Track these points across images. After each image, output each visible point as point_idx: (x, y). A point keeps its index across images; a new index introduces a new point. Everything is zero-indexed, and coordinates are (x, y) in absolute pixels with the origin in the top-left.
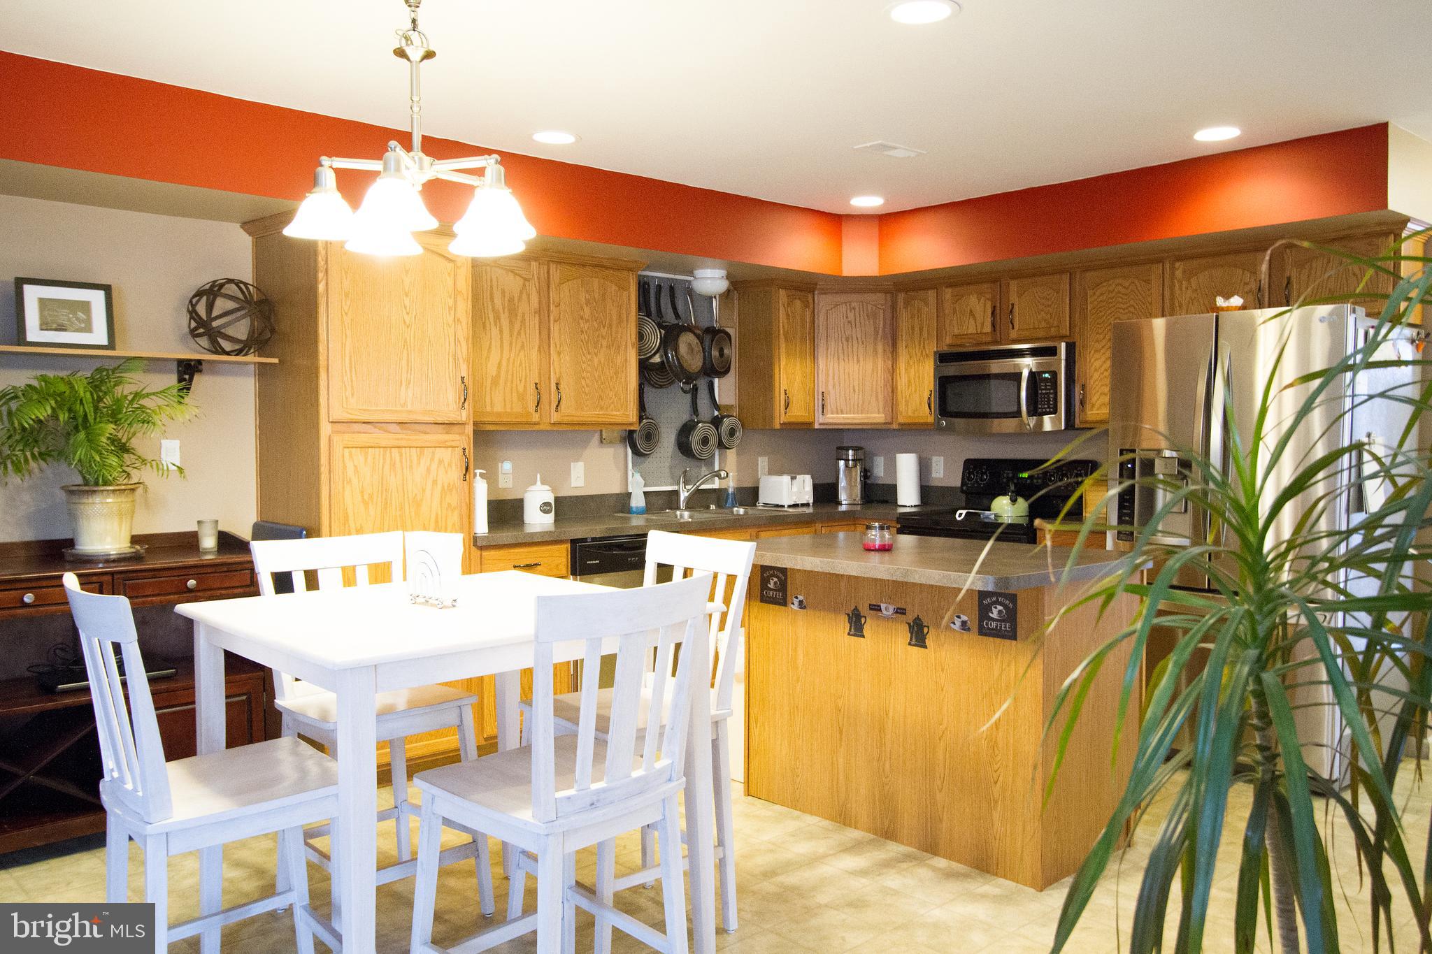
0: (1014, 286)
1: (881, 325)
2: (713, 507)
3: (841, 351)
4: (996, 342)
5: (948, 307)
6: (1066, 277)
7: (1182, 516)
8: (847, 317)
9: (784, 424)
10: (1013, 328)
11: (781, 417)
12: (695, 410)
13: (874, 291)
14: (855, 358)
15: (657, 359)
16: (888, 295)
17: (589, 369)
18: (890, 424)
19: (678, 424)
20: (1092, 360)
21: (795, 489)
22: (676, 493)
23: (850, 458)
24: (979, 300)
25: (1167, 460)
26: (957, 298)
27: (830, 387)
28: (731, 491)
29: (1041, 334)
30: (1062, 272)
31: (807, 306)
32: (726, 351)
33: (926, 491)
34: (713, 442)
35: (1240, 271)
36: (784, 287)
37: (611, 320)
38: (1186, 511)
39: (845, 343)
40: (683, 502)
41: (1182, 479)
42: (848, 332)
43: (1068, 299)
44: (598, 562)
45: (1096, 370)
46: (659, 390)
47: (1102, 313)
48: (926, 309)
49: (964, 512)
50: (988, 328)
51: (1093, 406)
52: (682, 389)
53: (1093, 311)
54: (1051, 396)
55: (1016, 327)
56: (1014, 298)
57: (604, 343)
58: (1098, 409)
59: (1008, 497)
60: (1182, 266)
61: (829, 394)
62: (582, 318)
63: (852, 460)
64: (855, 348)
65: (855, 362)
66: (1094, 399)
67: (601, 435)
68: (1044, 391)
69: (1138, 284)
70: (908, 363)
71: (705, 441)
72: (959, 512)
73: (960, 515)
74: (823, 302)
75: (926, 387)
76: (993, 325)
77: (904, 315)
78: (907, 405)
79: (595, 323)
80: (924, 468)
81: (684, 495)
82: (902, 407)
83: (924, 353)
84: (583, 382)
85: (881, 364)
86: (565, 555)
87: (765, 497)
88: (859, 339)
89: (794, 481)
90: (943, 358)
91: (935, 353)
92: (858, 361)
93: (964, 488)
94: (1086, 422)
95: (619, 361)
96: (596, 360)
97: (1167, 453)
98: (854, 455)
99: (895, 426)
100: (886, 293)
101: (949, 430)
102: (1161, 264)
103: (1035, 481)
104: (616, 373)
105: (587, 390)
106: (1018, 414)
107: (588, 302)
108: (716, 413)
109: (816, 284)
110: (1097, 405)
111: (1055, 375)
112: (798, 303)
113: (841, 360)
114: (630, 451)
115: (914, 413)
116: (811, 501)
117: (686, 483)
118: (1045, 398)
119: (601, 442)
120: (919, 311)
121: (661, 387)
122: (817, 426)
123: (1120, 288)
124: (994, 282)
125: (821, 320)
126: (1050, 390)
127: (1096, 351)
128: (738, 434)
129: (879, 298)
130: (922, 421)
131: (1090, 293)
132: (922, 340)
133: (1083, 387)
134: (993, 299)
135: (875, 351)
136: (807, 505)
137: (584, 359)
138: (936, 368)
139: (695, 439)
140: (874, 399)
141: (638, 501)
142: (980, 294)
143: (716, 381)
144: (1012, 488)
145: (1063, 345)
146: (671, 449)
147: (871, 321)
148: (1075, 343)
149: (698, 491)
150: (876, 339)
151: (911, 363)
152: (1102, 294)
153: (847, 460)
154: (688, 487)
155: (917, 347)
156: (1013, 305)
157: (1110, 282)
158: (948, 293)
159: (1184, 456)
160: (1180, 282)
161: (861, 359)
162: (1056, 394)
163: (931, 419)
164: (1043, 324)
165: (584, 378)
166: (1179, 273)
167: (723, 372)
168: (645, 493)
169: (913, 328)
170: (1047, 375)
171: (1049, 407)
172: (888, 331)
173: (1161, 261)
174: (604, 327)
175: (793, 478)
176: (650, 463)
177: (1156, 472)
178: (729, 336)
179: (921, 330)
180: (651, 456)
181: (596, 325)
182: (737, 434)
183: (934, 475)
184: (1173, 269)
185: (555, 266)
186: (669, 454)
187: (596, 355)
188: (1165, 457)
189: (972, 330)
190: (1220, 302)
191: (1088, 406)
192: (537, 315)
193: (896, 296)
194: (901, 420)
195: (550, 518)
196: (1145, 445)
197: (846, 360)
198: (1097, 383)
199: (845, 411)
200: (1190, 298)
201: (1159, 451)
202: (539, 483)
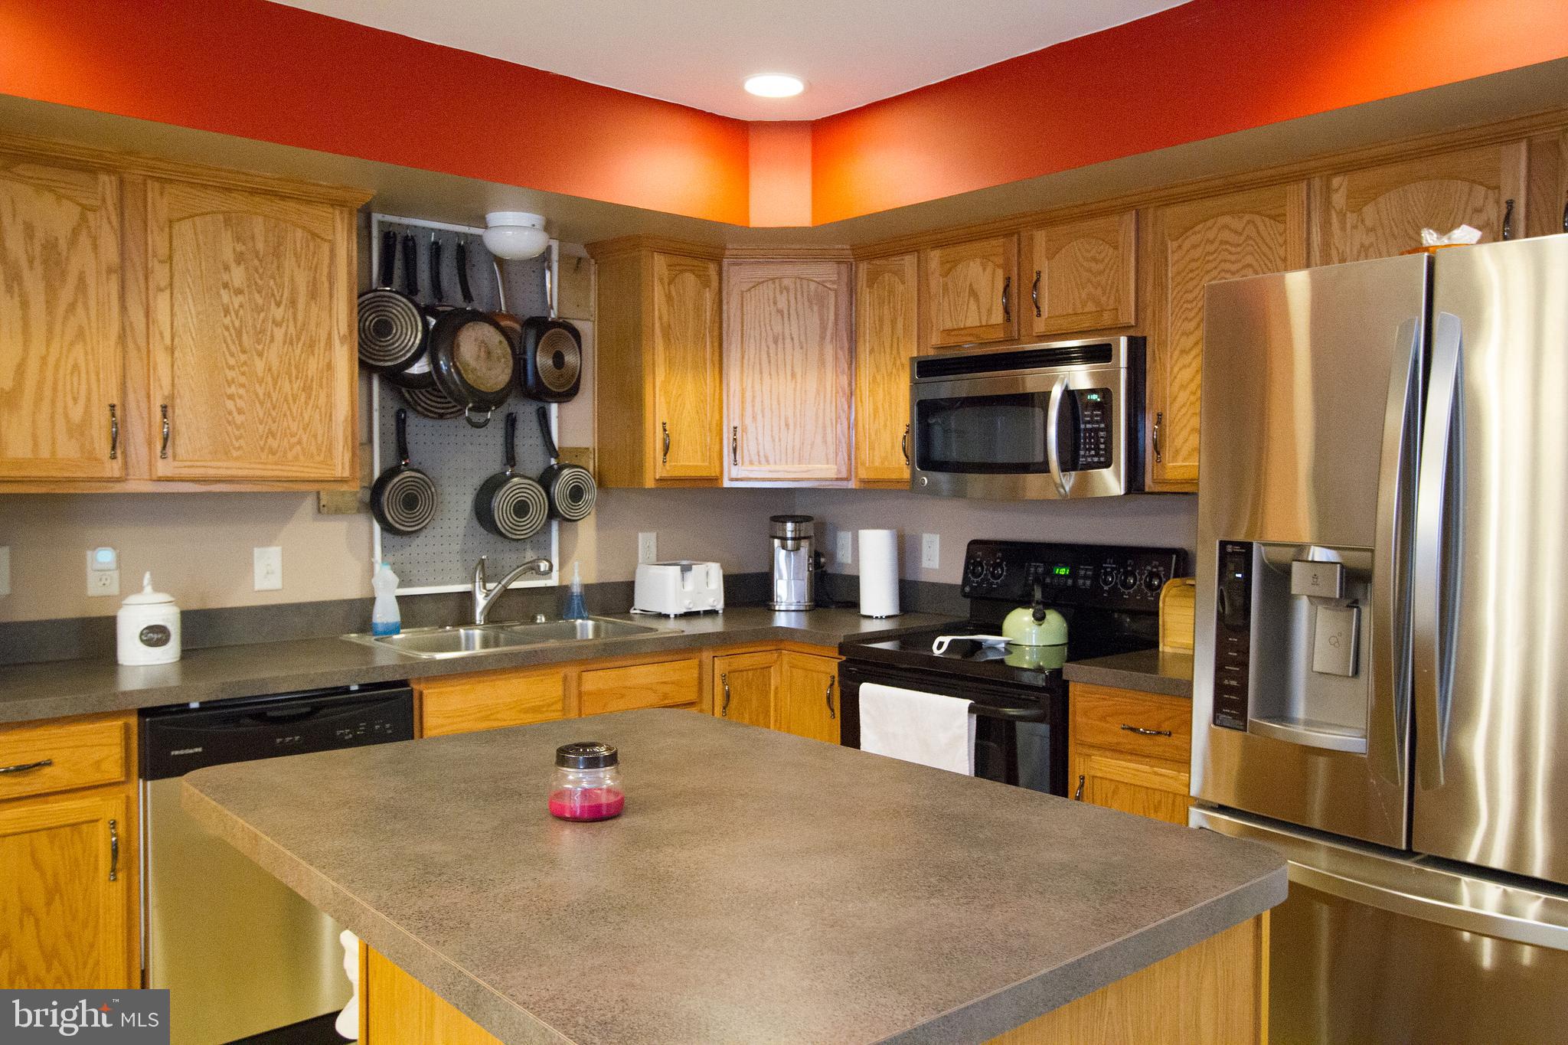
0: (1040, 237)
1: (832, 317)
2: (541, 619)
3: (764, 357)
4: (1011, 340)
5: (935, 282)
6: (1130, 219)
7: (1349, 684)
8: (775, 303)
9: (661, 480)
10: (1039, 315)
11: (655, 469)
12: (510, 458)
13: (818, 257)
14: (789, 367)
15: (420, 368)
16: (843, 267)
17: (243, 380)
18: (847, 479)
19: (477, 480)
20: (1176, 369)
21: (689, 586)
22: (469, 596)
23: (789, 535)
24: (984, 269)
25: (1319, 568)
26: (949, 267)
27: (748, 421)
28: (576, 590)
29: (1086, 325)
30: (1124, 209)
31: (706, 284)
32: (570, 359)
33: (908, 591)
34: (538, 512)
35: (1464, 186)
36: (663, 252)
37: (294, 291)
38: (1356, 672)
39: (772, 346)
40: (482, 613)
41: (1350, 607)
42: (778, 329)
43: (1133, 260)
44: (199, 750)
45: (1183, 387)
46: (441, 422)
47: (1195, 282)
48: (901, 287)
49: (947, 640)
50: (998, 317)
51: (1177, 452)
52: (469, 420)
53: (1179, 279)
54: (1102, 434)
55: (1045, 313)
56: (1041, 263)
57: (279, 333)
58: (1185, 460)
59: (1031, 611)
60: (1346, 183)
61: (744, 430)
62: (226, 286)
63: (793, 539)
64: (789, 358)
65: (789, 377)
66: (1178, 442)
67: (319, 499)
68: (1089, 426)
69: (1262, 228)
70: (874, 378)
71: (521, 509)
72: (939, 639)
73: (941, 644)
74: (738, 277)
75: (901, 420)
76: (1007, 311)
77: (866, 296)
78: (872, 448)
79: (257, 296)
80: (905, 553)
81: (481, 601)
82: (865, 454)
83: (898, 362)
84: (230, 404)
85: (833, 380)
86: (118, 740)
87: (644, 600)
88: (796, 341)
89: (688, 575)
90: (926, 368)
91: (912, 359)
92: (793, 375)
93: (967, 589)
94: (1165, 482)
95: (313, 366)
96: (259, 365)
97: (1318, 554)
98: (795, 530)
99: (852, 485)
100: (839, 263)
101: (933, 491)
102: (1304, 185)
103: (1081, 582)
104: (307, 389)
105: (239, 419)
106: (1043, 467)
107: (240, 258)
108: (553, 461)
109: (724, 248)
110: (1184, 452)
111: (1106, 394)
112: (690, 279)
113: (766, 375)
114: (377, 527)
115: (883, 463)
116: (720, 606)
117: (485, 581)
118: (1090, 437)
119: (319, 511)
120: (891, 292)
121: (441, 416)
122: (727, 484)
123: (1226, 235)
124: (1008, 235)
125: (732, 308)
126: (1097, 422)
127: (1183, 352)
128: (591, 496)
129: (826, 272)
130: (894, 476)
131: (1171, 245)
132: (895, 340)
133: (1160, 419)
134: (1006, 267)
135: (822, 363)
136: (711, 613)
137: (232, 361)
138: (915, 385)
139: (502, 504)
140: (819, 440)
141: (386, 612)
142: (986, 258)
143: (554, 408)
144: (1038, 594)
145: (1123, 341)
146: (464, 523)
147: (815, 308)
148: (1144, 339)
149: (506, 593)
150: (823, 338)
151: (879, 378)
152: (1194, 247)
153: (784, 539)
154: (490, 586)
155: (888, 350)
156: (1039, 273)
157: (1209, 223)
158: (935, 257)
159: (1357, 560)
160: (1342, 215)
161: (798, 371)
162: (1109, 429)
163: (906, 474)
164: (1091, 307)
165: (231, 397)
166: (1339, 199)
167: (568, 393)
168: (400, 599)
169: (881, 320)
170: (1094, 397)
171: (1097, 455)
172: (842, 325)
173: (1303, 176)
174: (278, 305)
175: (686, 569)
176: (418, 548)
177: (1293, 592)
178: (576, 334)
179: (894, 322)
180: (423, 534)
181: (260, 301)
182: (586, 496)
183: (926, 563)
184: (1328, 191)
185: (157, 185)
186: (461, 531)
187: (260, 355)
188: (1313, 562)
189: (972, 320)
190: (1429, 237)
191: (1167, 454)
192: (114, 278)
193: (857, 267)
194: (863, 474)
195: (168, 654)
196: (1272, 536)
197: (774, 372)
198: (1183, 411)
199: (771, 460)
200: (1362, 245)
201: (1301, 549)
202: (148, 589)
